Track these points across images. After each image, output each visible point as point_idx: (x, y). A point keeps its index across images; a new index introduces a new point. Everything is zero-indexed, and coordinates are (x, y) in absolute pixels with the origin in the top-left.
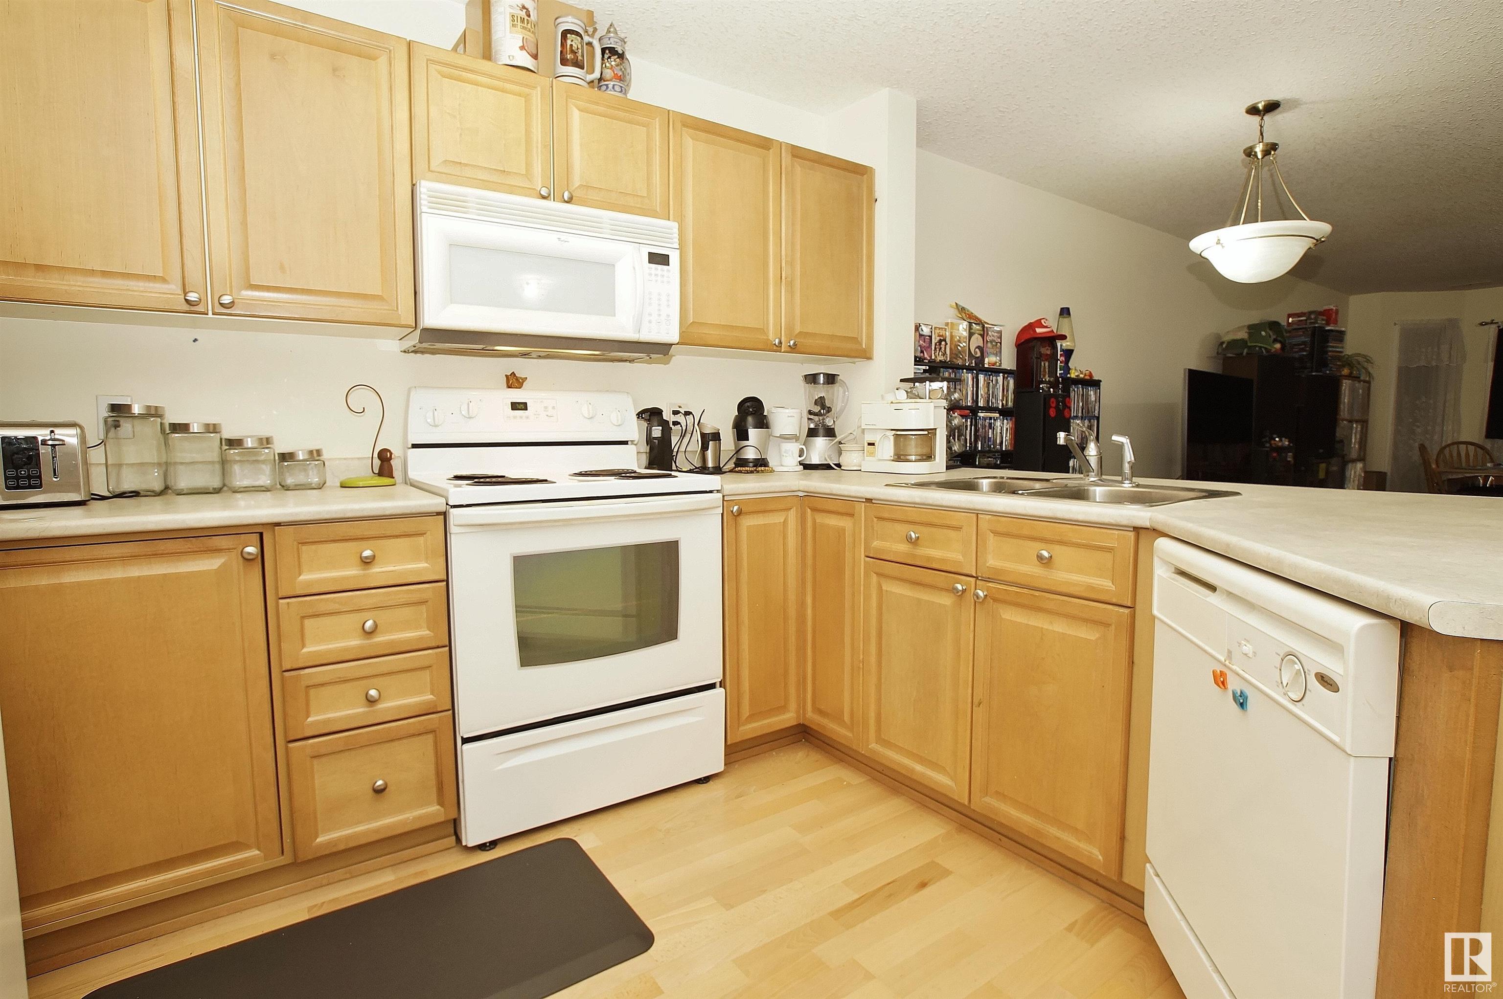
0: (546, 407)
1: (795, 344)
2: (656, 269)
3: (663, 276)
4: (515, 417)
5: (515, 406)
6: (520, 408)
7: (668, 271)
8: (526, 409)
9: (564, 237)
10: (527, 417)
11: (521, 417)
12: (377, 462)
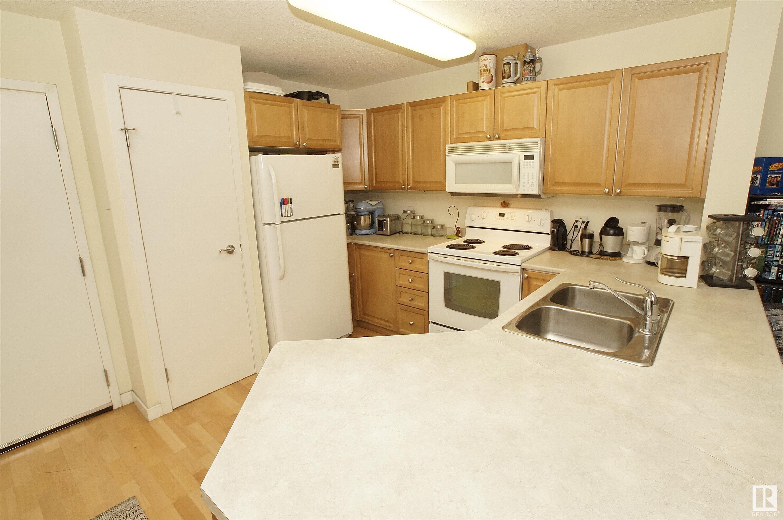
0: (511, 216)
1: (621, 192)
2: (527, 162)
3: (530, 165)
4: (499, 219)
5: (500, 215)
6: (502, 215)
7: (533, 162)
8: (504, 216)
9: (489, 155)
10: (504, 219)
11: (502, 219)
12: (456, 231)
